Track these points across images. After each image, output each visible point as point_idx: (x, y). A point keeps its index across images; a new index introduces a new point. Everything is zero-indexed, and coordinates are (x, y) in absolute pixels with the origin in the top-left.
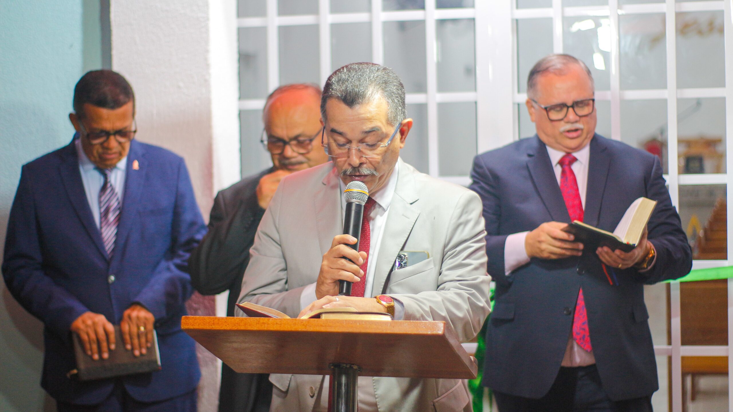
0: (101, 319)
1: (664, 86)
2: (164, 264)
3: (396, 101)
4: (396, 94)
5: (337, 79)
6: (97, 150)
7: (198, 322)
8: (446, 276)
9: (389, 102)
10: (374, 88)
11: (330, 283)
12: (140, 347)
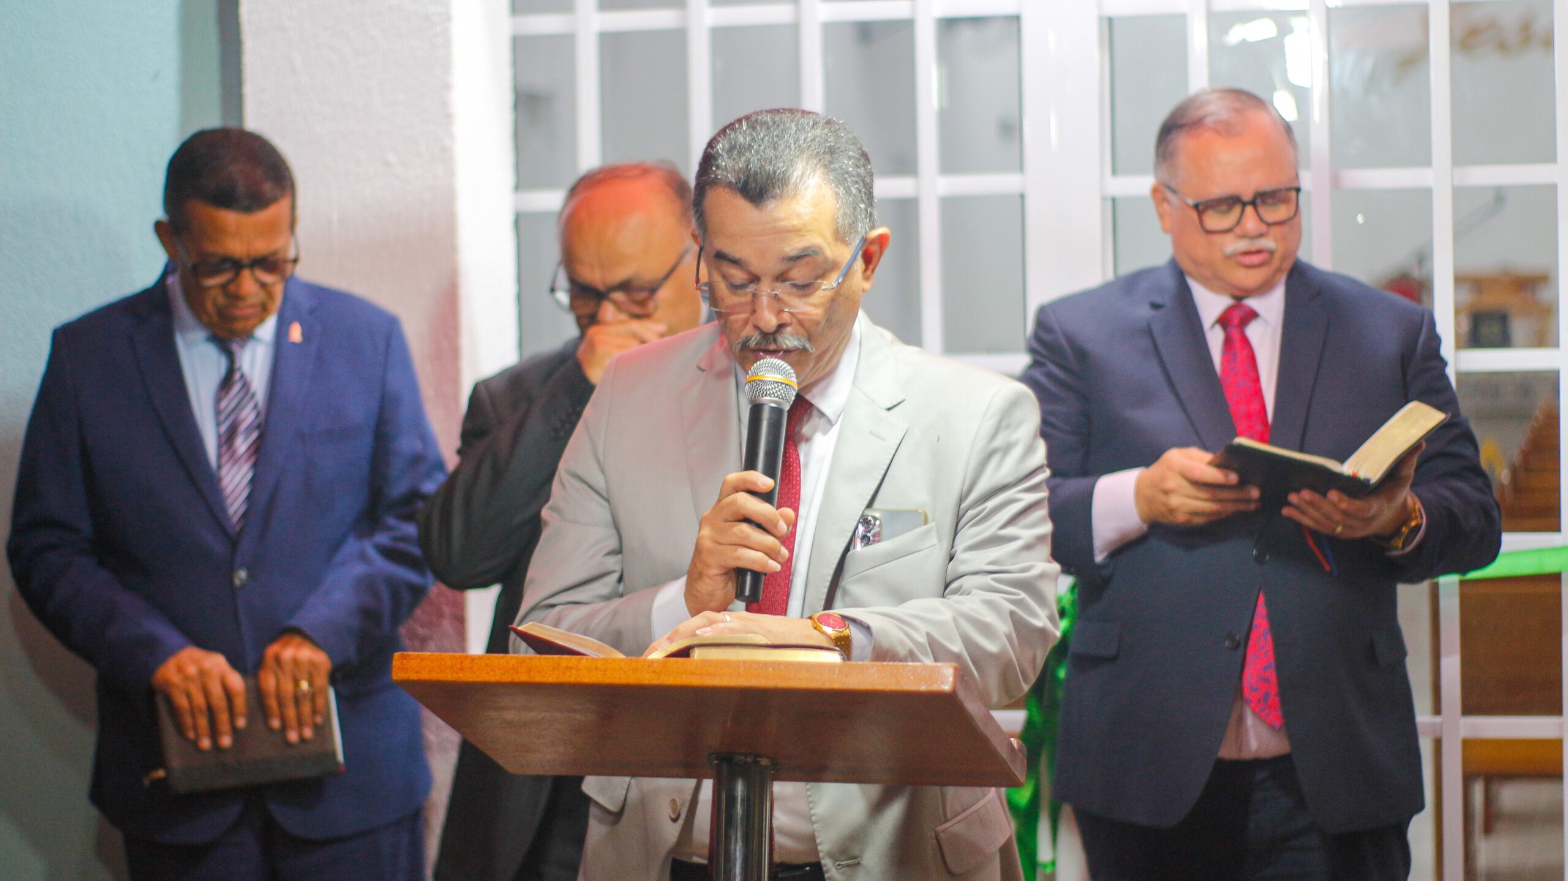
0: (217, 663)
1: (1426, 161)
2: (351, 546)
3: (854, 191)
4: (854, 176)
5: (727, 146)
6: (215, 298)
7: (428, 666)
8: (964, 562)
9: (839, 194)
10: (808, 163)
11: (717, 575)
12: (300, 724)
